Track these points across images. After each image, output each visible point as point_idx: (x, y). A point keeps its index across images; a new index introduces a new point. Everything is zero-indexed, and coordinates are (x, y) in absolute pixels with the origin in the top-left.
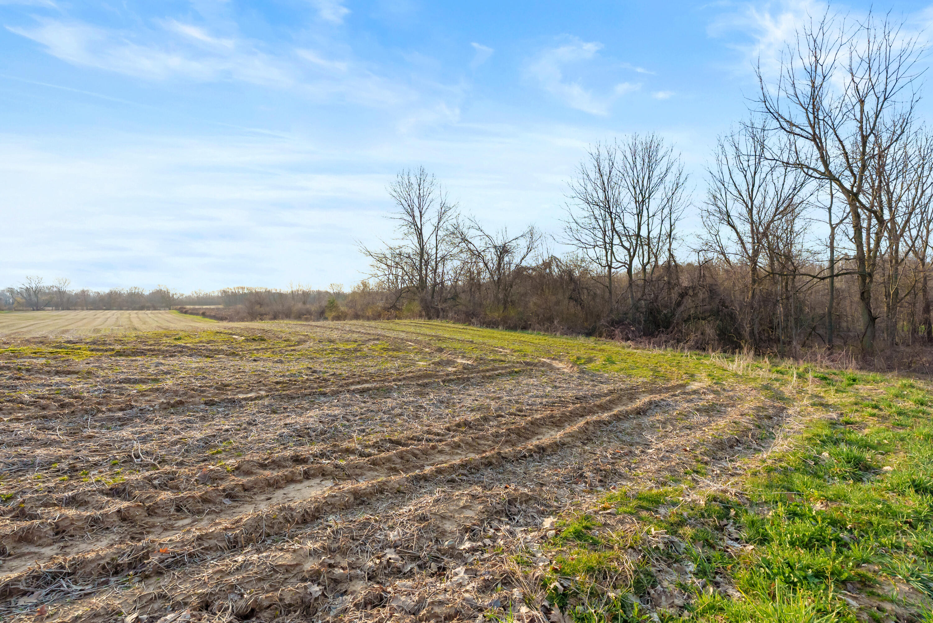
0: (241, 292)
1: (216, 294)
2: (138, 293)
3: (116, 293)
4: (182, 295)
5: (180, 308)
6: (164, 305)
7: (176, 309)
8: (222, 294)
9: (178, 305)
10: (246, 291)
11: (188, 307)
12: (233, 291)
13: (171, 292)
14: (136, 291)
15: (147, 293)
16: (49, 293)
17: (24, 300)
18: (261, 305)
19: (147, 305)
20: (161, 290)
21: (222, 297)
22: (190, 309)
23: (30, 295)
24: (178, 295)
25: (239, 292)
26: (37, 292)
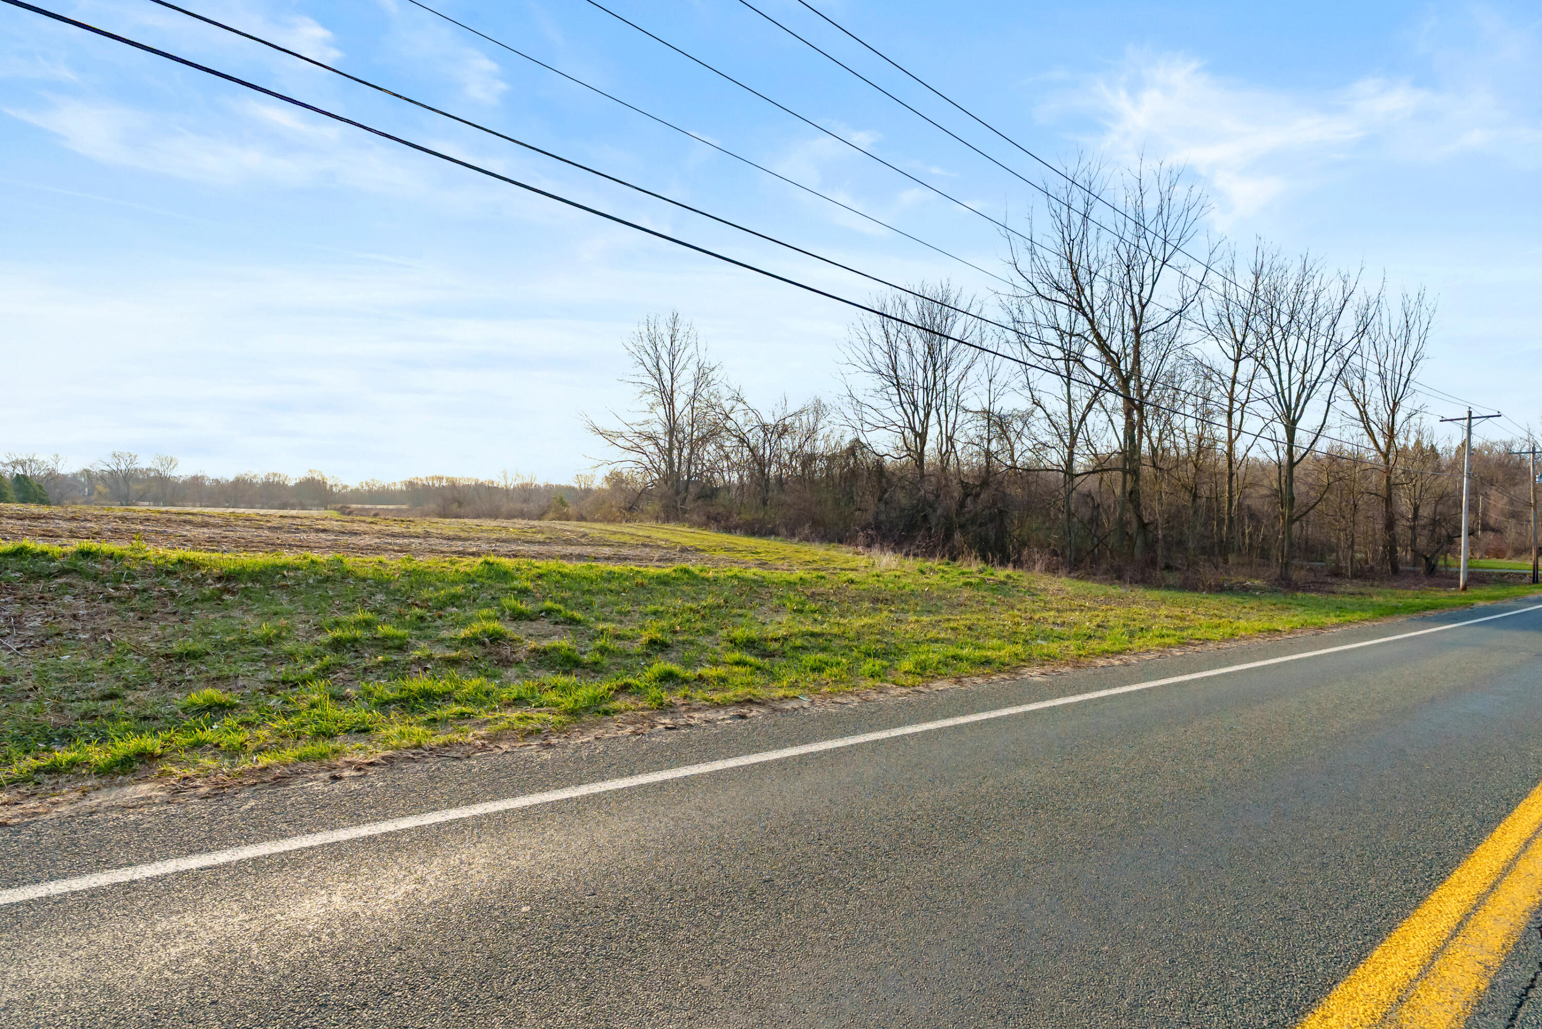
0: (437, 485)
1: (398, 487)
2: (278, 483)
3: (244, 481)
4: (346, 487)
5: (342, 507)
6: (317, 502)
7: (335, 509)
8: (407, 487)
9: (338, 502)
10: (444, 483)
11: (354, 506)
12: (425, 482)
13: (329, 482)
14: (276, 479)
15: (291, 483)
16: (143, 480)
17: (108, 490)
18: (460, 504)
19: (291, 501)
20: (313, 479)
21: (407, 491)
22: (356, 509)
23: (117, 482)
24: (340, 487)
25: (433, 484)
26: (128, 477)
